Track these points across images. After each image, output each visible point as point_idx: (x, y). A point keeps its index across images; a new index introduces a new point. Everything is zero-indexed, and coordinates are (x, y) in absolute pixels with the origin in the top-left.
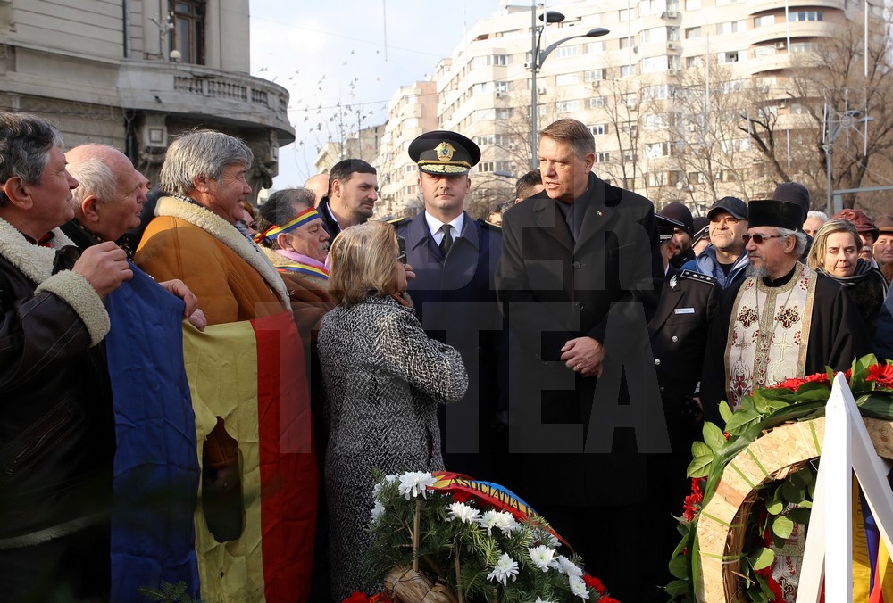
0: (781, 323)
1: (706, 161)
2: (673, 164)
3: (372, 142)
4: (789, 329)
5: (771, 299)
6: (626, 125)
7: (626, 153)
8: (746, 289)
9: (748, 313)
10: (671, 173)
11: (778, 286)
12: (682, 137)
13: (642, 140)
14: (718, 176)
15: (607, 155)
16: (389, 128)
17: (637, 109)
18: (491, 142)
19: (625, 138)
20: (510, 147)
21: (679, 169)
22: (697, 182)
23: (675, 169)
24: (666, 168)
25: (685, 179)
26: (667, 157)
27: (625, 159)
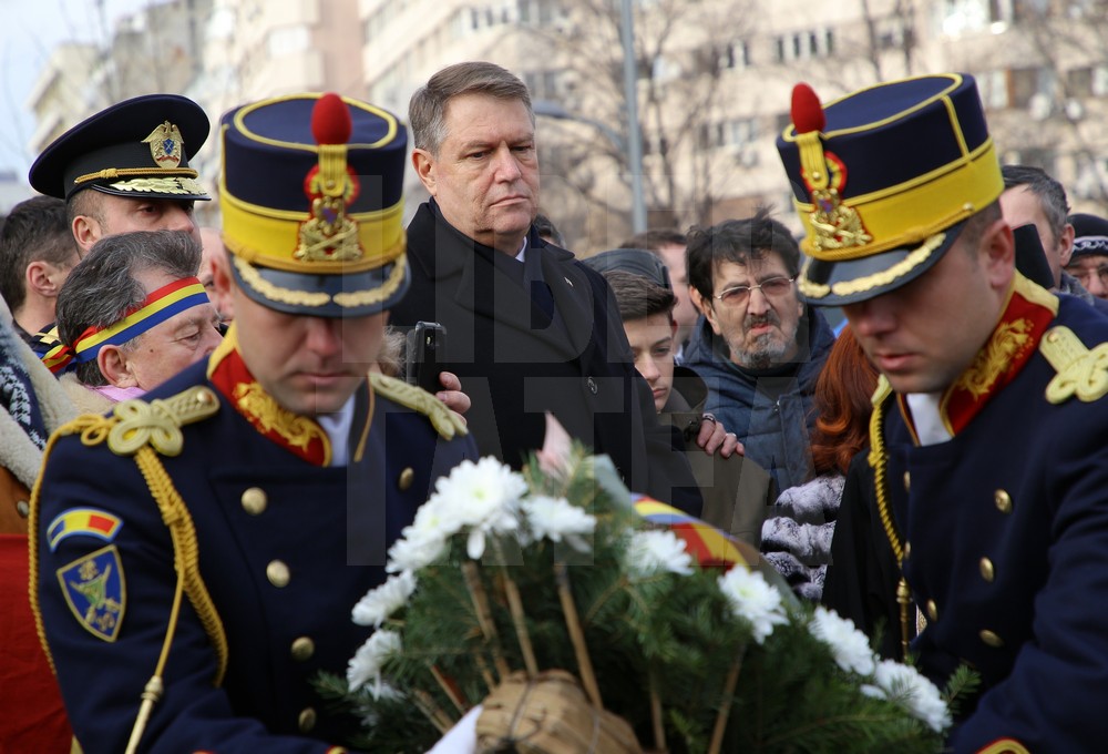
2: (1023, 50)
3: (180, 37)
7: (883, 28)
10: (1013, 73)
15: (830, 36)
18: (505, 19)
20: (560, 30)
21: (1038, 60)
22: (1091, 94)
23: (1024, 62)
24: (998, 61)
25: (1055, 88)
26: (999, 28)
27: (879, 42)
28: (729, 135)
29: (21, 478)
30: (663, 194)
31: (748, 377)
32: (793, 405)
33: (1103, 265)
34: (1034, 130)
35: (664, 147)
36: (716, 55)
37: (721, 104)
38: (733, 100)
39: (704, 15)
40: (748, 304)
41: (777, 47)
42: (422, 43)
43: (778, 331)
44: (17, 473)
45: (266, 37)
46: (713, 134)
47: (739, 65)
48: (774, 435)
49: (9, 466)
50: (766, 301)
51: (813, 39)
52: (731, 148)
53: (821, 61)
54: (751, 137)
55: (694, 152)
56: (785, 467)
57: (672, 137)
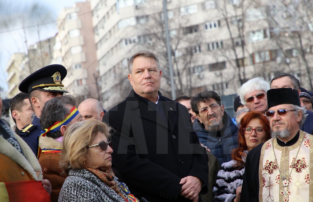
0: (294, 170)
1: (298, 40)
2: (273, 45)
3: (47, 50)
4: (300, 174)
5: (286, 154)
6: (234, 19)
7: (236, 41)
8: (266, 149)
9: (270, 164)
10: (271, 52)
11: (290, 145)
12: (277, 24)
13: (247, 29)
14: (308, 50)
15: (222, 43)
16: (58, 39)
17: (241, 6)
18: (134, 41)
19: (234, 29)
20: (149, 44)
21: (278, 48)
22: (292, 57)
23: (274, 48)
24: (267, 48)
25: (282, 55)
26: (267, 39)
27: (235, 44)
28: (196, 70)
29: (21, 165)
30: (179, 87)
31: (211, 134)
32: (224, 140)
33: (304, 100)
34: (277, 66)
35: (179, 74)
36: (191, 49)
37: (194, 62)
38: (197, 61)
39: (188, 39)
40: (208, 113)
41: (207, 46)
42: (112, 49)
43: (217, 119)
44: (20, 164)
45: (70, 49)
46: (192, 70)
47: (198, 52)
48: (219, 149)
49: (18, 162)
50: (212, 111)
51: (217, 44)
52: (197, 74)
53: (220, 50)
54: (202, 71)
55: (187, 75)
56: (223, 157)
57: (181, 71)
